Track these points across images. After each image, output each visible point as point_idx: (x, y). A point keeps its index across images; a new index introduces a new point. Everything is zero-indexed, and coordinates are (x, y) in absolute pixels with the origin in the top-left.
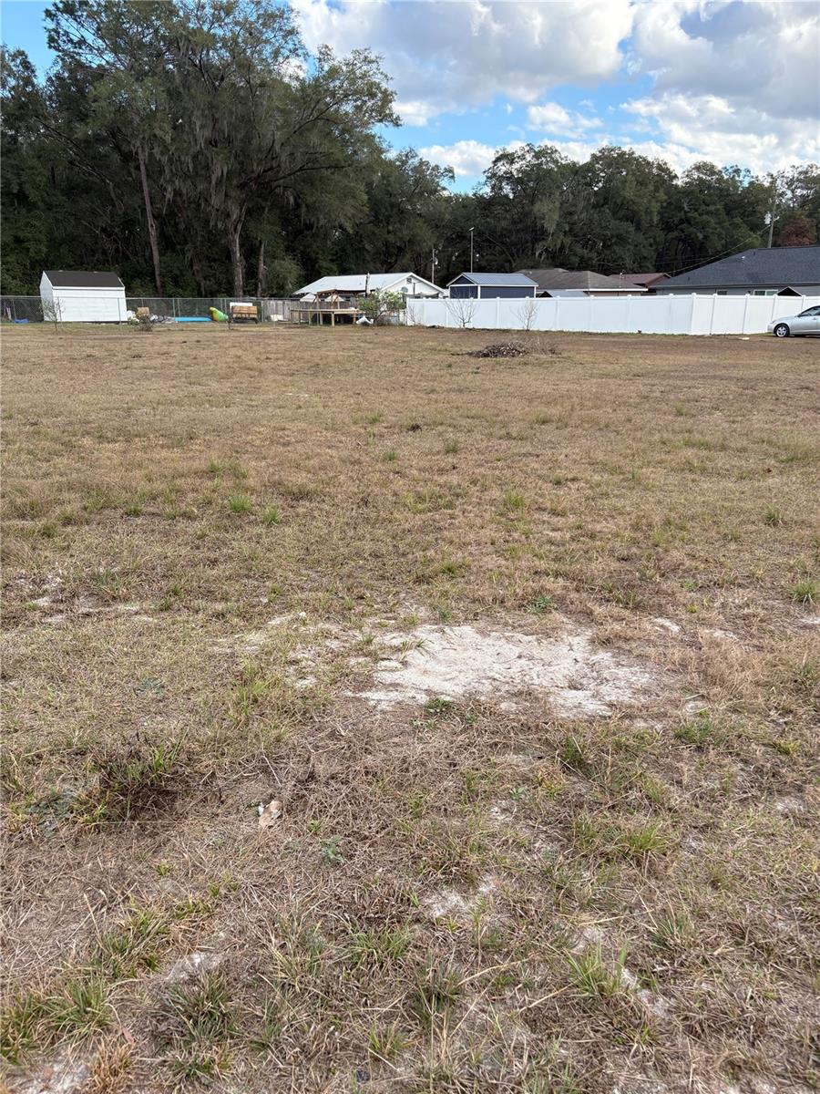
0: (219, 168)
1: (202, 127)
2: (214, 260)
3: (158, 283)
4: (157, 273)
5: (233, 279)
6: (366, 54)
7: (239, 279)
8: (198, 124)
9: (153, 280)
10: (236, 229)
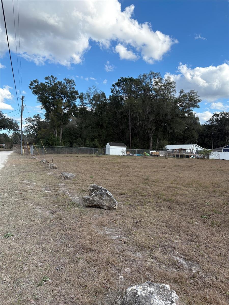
0: (152, 118)
1: (149, 109)
2: (145, 140)
3: (130, 146)
4: (130, 143)
5: (149, 145)
6: (193, 91)
7: (151, 145)
8: (148, 108)
9: (129, 145)
10: (152, 133)
